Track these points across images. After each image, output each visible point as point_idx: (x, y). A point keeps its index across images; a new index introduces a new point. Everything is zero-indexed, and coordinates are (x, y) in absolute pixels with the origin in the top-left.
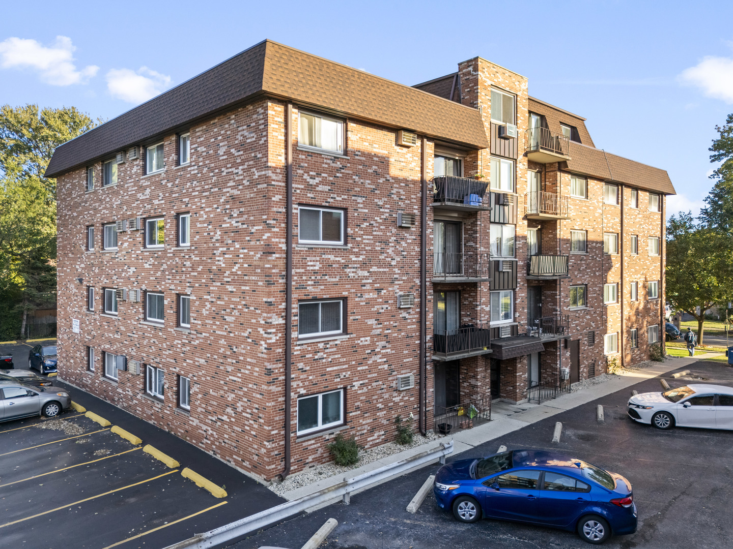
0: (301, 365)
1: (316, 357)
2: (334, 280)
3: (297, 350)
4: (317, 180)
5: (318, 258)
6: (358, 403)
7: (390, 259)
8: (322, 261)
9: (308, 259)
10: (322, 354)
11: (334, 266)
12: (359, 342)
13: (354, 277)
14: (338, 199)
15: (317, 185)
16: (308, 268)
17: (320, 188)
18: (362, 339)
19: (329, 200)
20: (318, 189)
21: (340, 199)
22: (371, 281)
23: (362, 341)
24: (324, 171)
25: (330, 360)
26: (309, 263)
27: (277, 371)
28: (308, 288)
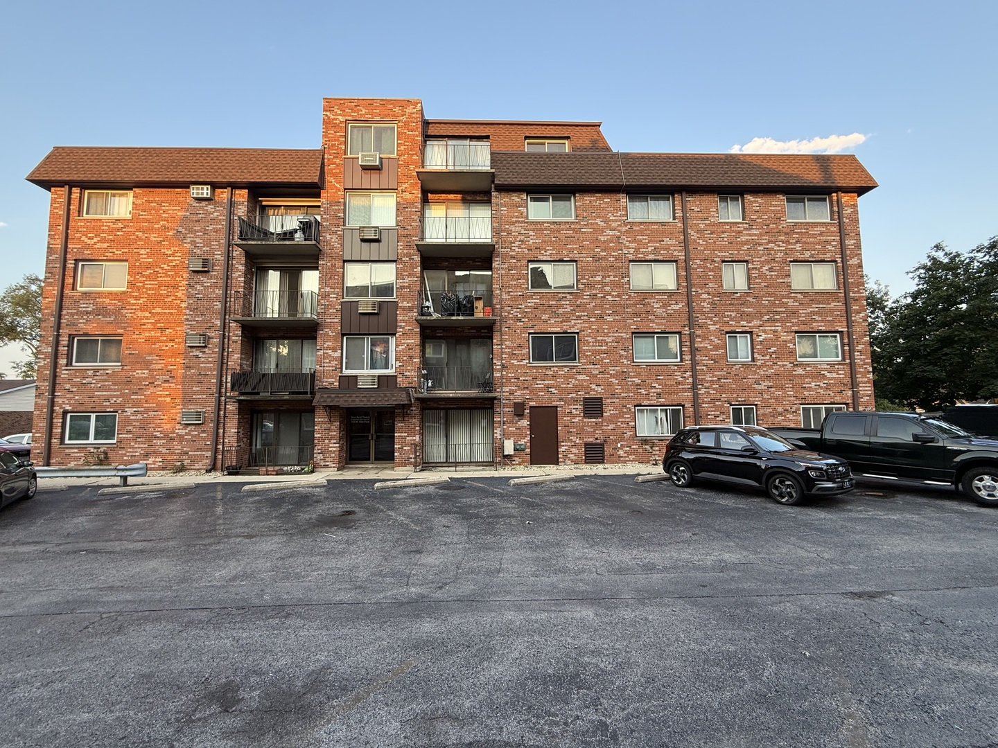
0: (68, 386)
1: (84, 382)
2: (108, 319)
3: (65, 374)
4: (95, 240)
5: (92, 302)
6: (131, 428)
7: (179, 302)
8: (95, 304)
9: (81, 302)
10: (91, 379)
11: (109, 307)
12: (135, 373)
13: (132, 317)
14: (117, 252)
15: (95, 244)
16: (81, 309)
17: (98, 246)
18: (137, 371)
19: (107, 254)
20: (95, 246)
21: (120, 252)
22: (153, 321)
23: (137, 373)
24: (104, 232)
25: (99, 385)
26: (82, 306)
27: (43, 388)
28: (79, 325)
